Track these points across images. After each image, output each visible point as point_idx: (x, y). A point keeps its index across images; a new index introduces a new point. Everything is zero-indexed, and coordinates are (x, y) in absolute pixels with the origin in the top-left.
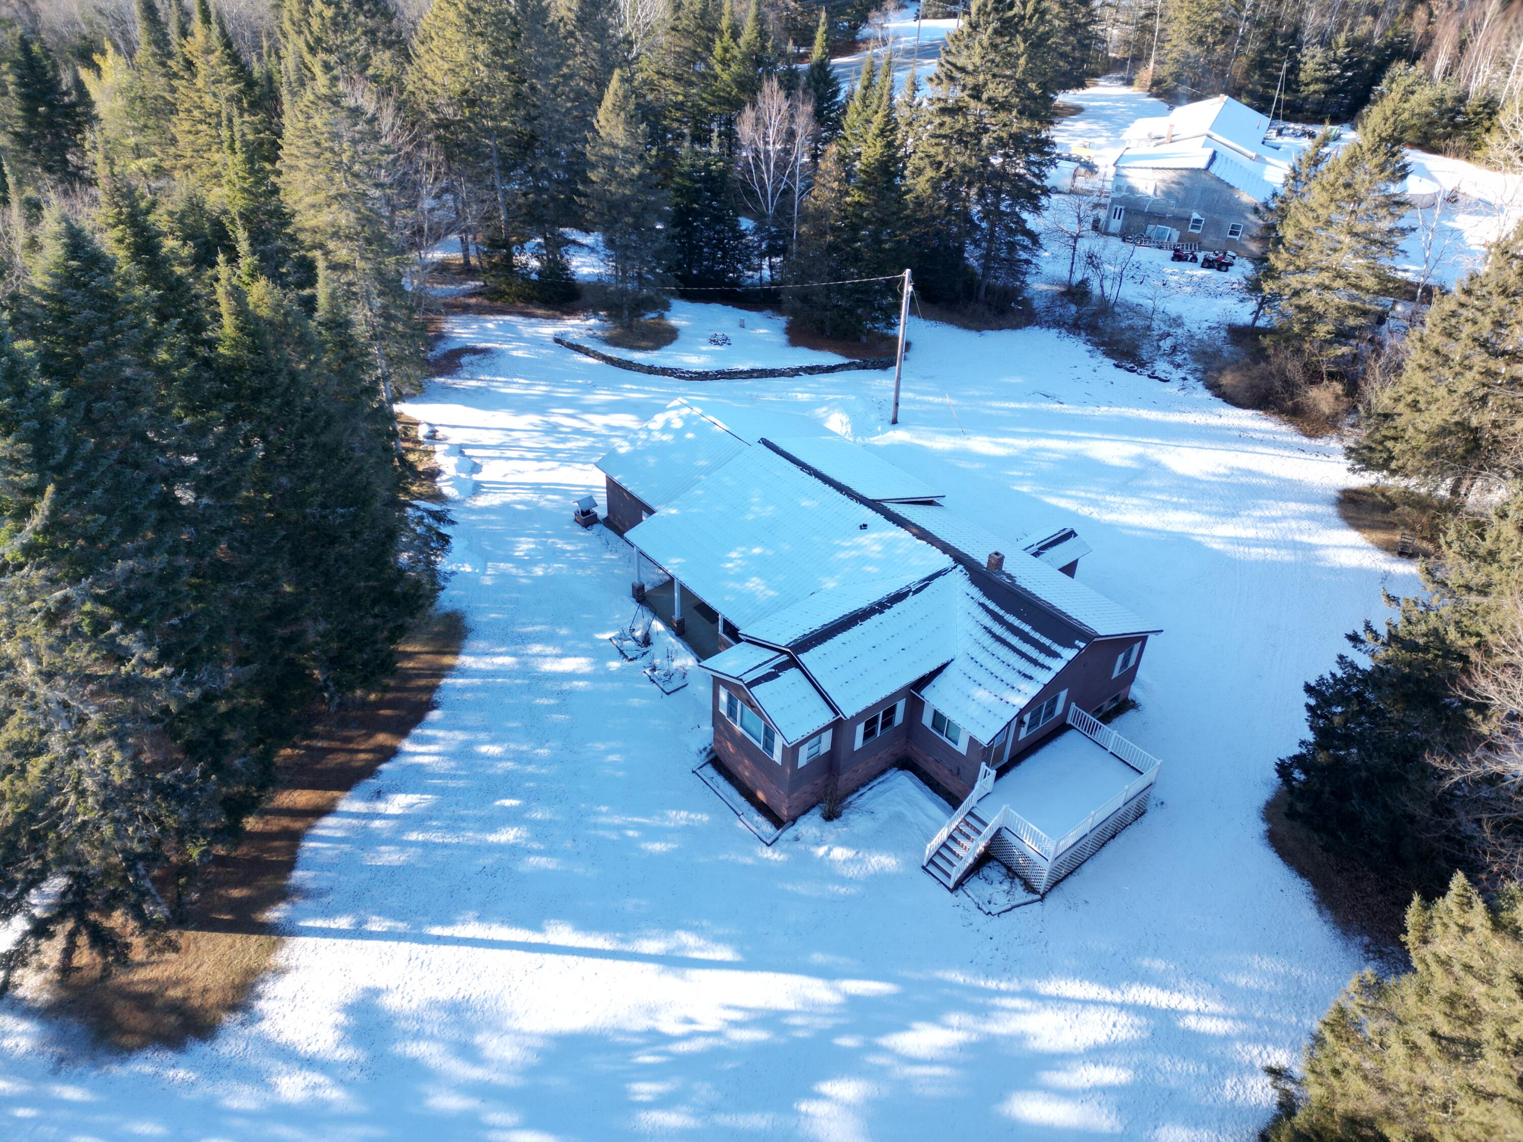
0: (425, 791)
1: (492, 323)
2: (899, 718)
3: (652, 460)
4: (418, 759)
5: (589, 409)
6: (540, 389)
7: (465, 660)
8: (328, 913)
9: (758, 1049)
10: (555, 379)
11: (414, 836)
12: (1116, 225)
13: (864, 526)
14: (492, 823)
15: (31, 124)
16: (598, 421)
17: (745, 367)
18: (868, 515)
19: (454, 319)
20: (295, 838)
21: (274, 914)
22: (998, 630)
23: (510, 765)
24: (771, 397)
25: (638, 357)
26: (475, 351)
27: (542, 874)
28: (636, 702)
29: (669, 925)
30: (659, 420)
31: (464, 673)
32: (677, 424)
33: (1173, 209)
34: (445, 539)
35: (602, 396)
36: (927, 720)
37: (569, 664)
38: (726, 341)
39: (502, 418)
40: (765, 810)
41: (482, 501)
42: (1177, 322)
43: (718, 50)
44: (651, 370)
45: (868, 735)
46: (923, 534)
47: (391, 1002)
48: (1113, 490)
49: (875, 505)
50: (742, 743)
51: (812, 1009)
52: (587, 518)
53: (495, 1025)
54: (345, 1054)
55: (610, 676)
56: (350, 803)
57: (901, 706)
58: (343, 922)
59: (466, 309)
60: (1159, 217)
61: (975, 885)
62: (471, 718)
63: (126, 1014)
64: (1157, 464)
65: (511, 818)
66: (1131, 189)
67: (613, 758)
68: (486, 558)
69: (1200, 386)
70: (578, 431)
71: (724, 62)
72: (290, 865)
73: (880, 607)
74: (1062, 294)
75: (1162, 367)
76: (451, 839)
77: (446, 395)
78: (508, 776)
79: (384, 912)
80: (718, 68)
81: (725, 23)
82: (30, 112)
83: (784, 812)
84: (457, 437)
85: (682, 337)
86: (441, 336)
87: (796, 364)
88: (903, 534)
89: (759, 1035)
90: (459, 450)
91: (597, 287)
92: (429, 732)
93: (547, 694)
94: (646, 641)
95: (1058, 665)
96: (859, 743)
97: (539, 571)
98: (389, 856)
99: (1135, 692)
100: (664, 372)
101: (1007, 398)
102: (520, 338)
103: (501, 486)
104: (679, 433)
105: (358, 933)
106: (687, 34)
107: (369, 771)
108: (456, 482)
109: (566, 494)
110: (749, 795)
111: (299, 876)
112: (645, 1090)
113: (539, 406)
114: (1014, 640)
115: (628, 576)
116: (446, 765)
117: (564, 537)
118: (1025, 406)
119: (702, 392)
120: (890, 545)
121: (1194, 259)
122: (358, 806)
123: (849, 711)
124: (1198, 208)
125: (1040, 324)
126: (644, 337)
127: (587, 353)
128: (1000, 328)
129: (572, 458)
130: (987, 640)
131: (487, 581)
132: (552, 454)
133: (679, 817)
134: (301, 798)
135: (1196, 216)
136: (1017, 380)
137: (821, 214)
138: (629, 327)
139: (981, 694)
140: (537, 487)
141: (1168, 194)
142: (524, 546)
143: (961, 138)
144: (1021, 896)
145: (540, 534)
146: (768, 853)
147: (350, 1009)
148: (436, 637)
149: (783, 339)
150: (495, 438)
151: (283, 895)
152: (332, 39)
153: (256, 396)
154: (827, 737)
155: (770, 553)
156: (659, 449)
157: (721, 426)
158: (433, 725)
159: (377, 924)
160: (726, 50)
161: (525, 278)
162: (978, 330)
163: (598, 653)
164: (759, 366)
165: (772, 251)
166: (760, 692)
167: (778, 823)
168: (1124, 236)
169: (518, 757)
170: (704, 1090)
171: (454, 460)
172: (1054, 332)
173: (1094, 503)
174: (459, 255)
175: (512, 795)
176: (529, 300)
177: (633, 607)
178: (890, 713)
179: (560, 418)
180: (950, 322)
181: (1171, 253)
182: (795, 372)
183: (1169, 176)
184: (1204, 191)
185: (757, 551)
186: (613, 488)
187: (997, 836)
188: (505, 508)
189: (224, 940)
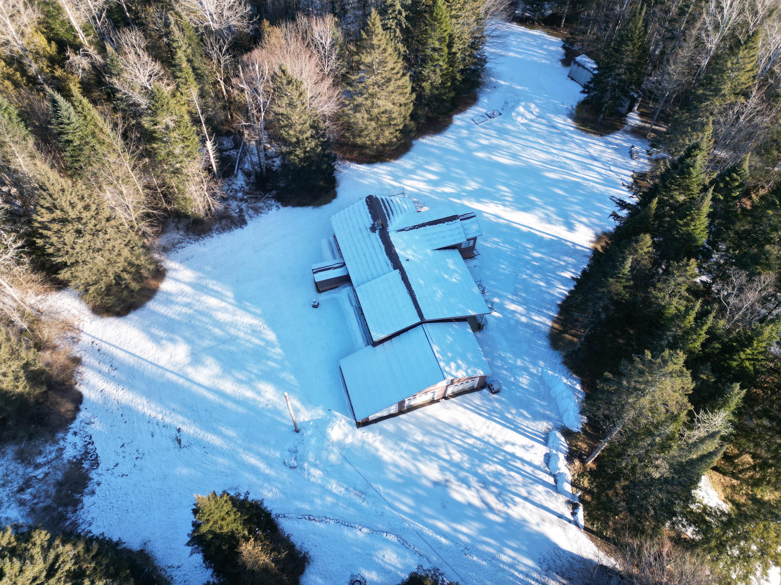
0: (560, 276)
4: (563, 287)
7: (549, 323)
8: (583, 251)
9: (484, 198)
11: (562, 263)
13: (408, 260)
14: (540, 259)
18: (404, 264)
23: (536, 276)
27: (528, 242)
28: (493, 283)
37: (512, 307)
47: (565, 228)
51: (469, 201)
53: (541, 218)
54: (573, 222)
55: (499, 296)
58: (578, 247)
62: (548, 297)
65: (535, 259)
67: (503, 267)
76: (552, 259)
78: (535, 272)
79: (568, 247)
92: (561, 296)
93: (521, 296)
97: (519, 362)
105: (574, 244)
112: (509, 199)
116: (555, 283)
120: (404, 250)
131: (542, 363)
139: (405, 207)
147: (574, 230)
155: (442, 273)
158: (560, 299)
159: (570, 244)
163: (502, 308)
169: (533, 278)
170: (497, 195)
175: (534, 265)
185: (446, 276)
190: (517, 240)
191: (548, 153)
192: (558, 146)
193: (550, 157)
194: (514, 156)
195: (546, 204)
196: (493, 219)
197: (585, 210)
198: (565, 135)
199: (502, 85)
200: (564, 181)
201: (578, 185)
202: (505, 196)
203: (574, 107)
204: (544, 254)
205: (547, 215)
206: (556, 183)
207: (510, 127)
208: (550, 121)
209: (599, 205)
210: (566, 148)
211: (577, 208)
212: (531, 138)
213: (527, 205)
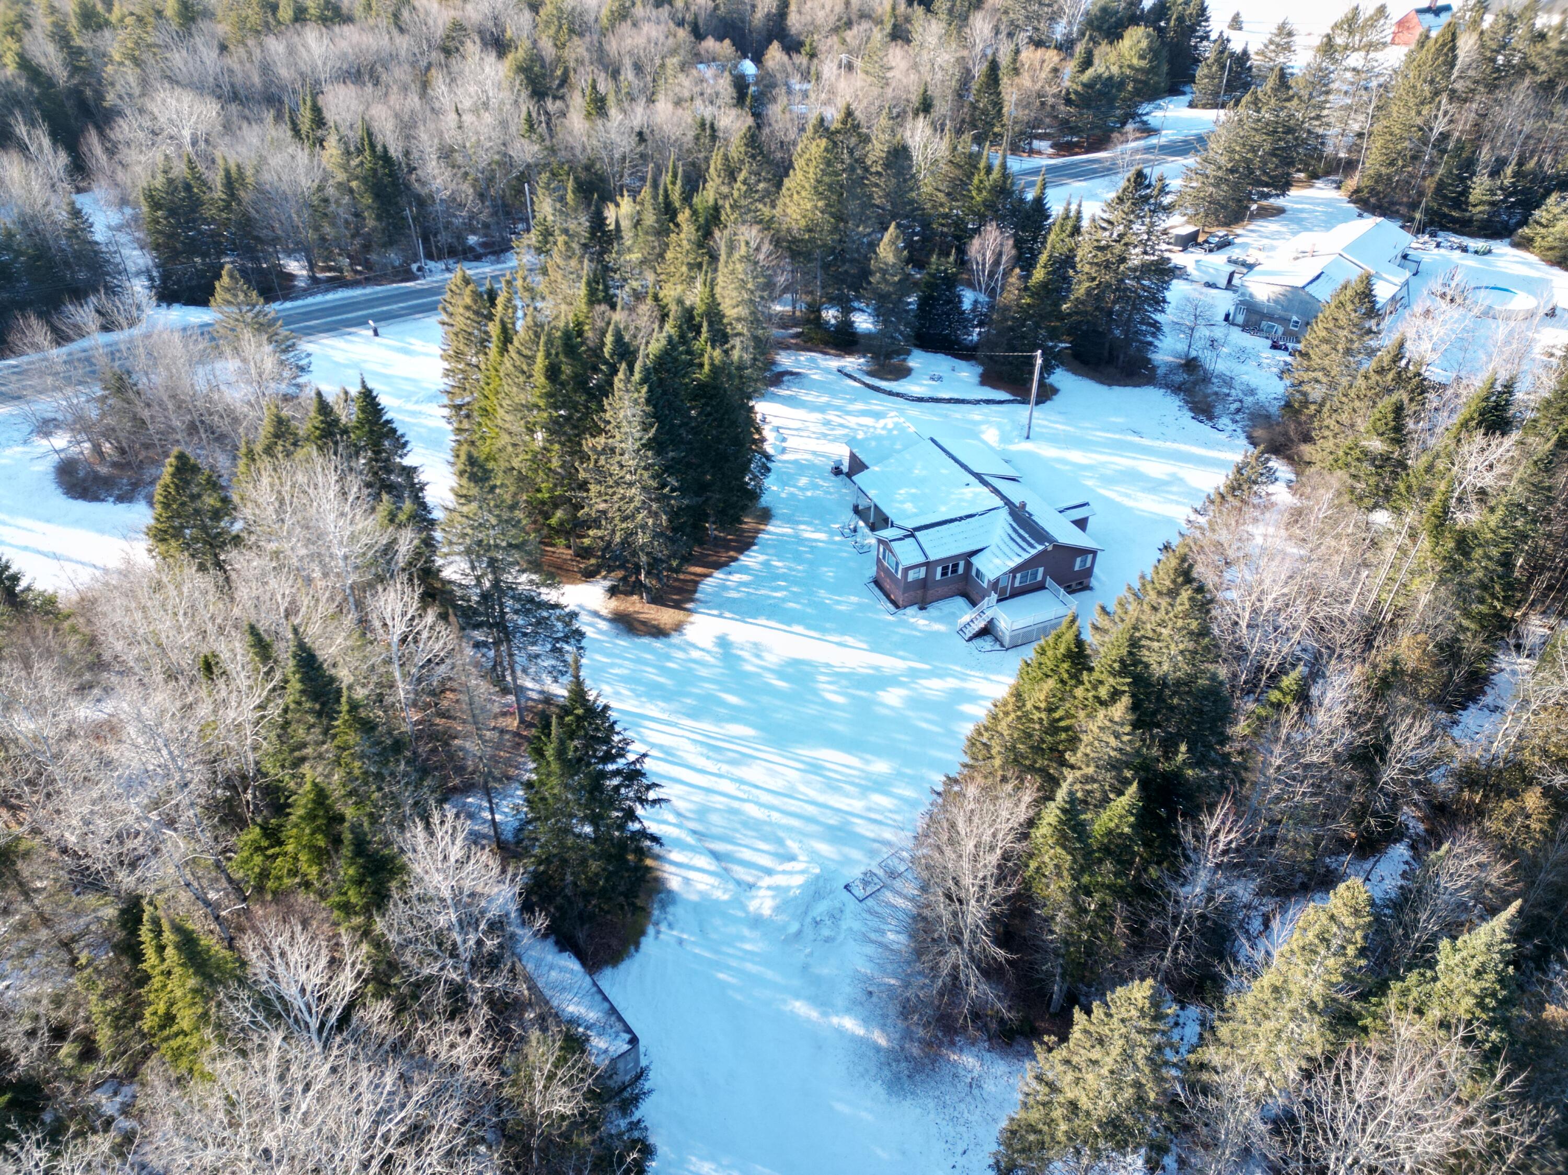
0: (748, 574)
1: (804, 357)
2: (961, 570)
3: (873, 444)
4: (746, 563)
5: (849, 413)
6: (824, 399)
7: (770, 528)
8: (709, 608)
9: (869, 675)
10: (833, 393)
11: (743, 589)
12: (1240, 319)
13: (968, 485)
14: (774, 589)
15: (591, 239)
16: (852, 421)
17: (947, 396)
18: (972, 479)
19: (783, 353)
20: (696, 583)
21: (689, 606)
22: (1014, 536)
23: (783, 569)
24: (958, 416)
25: (884, 384)
26: (791, 373)
27: (794, 610)
29: (843, 633)
30: (882, 422)
31: (769, 533)
32: (890, 426)
33: (1279, 312)
34: (769, 470)
35: (859, 406)
36: (974, 573)
37: (817, 536)
38: (940, 378)
39: (801, 413)
40: (893, 602)
41: (785, 457)
42: (1252, 392)
43: (976, 181)
44: (890, 393)
45: (944, 574)
46: (996, 491)
47: (731, 638)
48: (1144, 490)
49: (978, 476)
50: (887, 571)
51: (893, 668)
52: (837, 471)
53: (769, 651)
54: (716, 649)
55: (835, 543)
56: (719, 575)
57: (962, 564)
58: (715, 612)
59: (787, 347)
60: (1270, 317)
61: (979, 642)
62: (771, 551)
63: (636, 624)
64: (1181, 480)
65: (782, 589)
66: (1251, 296)
67: (830, 574)
68: (784, 484)
69: (1243, 436)
70: (842, 425)
71: (979, 190)
72: (695, 591)
73: (961, 519)
74: (1181, 365)
75: (1224, 421)
76: (758, 592)
77: (774, 398)
78: (783, 574)
79: (730, 611)
80: (974, 193)
81: (982, 165)
82: (593, 234)
83: (900, 603)
84: (776, 422)
85: (914, 374)
86: (774, 363)
87: (979, 397)
88: (985, 490)
89: (871, 671)
90: (777, 429)
91: (869, 336)
92: (752, 554)
93: (805, 546)
94: (855, 530)
95: (1033, 552)
96: (938, 576)
97: (809, 494)
98: (733, 594)
99: (1093, 582)
100: (898, 395)
101: (1108, 431)
102: (818, 368)
103: (796, 451)
104: (890, 431)
105: (720, 616)
106: (958, 166)
107: (726, 564)
108: (775, 446)
109: (828, 458)
110: (888, 596)
111: (697, 595)
112: (822, 678)
113: (821, 409)
114: (1019, 540)
115: (851, 500)
116: (757, 567)
117: (824, 479)
118: (1117, 436)
119: (915, 410)
120: (976, 495)
121: (1286, 349)
122: (721, 576)
123: (932, 558)
124: (1297, 313)
125: (1155, 385)
126: (890, 372)
127: (855, 379)
128: (1126, 385)
129: (836, 439)
130: (1007, 539)
131: (784, 495)
132: (825, 436)
133: (854, 599)
134: (699, 570)
135: (1295, 318)
136: (1120, 420)
137: (1007, 308)
138: (882, 366)
139: (997, 561)
140: (814, 453)
141: (1276, 302)
142: (803, 481)
143: (1107, 265)
144: (997, 647)
145: (812, 476)
146: (891, 618)
147: (718, 638)
148: (757, 517)
149: (977, 380)
150: (797, 425)
151: (693, 600)
152: (744, 202)
153: (711, 398)
154: (923, 570)
155: (920, 492)
156: (879, 438)
157: (912, 429)
158: (754, 551)
159: (727, 614)
160: (981, 182)
161: (827, 330)
162: (1110, 385)
163: (832, 533)
164: (956, 396)
165: (981, 324)
166: (894, 545)
167: (897, 607)
168: (1245, 327)
169: (790, 569)
170: (844, 682)
171: (775, 434)
172: (1162, 391)
173: (1128, 496)
174: (789, 308)
175: (784, 581)
176: (827, 344)
177: (851, 514)
178: (956, 566)
179: (832, 416)
180: (1092, 378)
181: (1269, 342)
182: (978, 402)
183: (1278, 289)
184: (1301, 302)
185: (913, 491)
186: (853, 457)
187: (991, 622)
188: (796, 462)
189: (671, 611)
190: (809, 610)
191: (741, 781)
192: (719, 802)
193: (739, 772)
194: (815, 768)
195: (759, 675)
196: (849, 640)
197: (690, 670)
198: (694, 832)
199: (848, 1011)
200: (718, 719)
201: (694, 714)
202: (829, 683)
203: (651, 930)
204: (769, 597)
205: (758, 656)
206: (736, 716)
207: (824, 848)
208: (725, 875)
209: (662, 680)
210: (699, 797)
211: (703, 672)
212: (775, 816)
213: (790, 670)
